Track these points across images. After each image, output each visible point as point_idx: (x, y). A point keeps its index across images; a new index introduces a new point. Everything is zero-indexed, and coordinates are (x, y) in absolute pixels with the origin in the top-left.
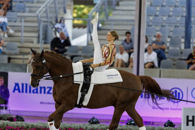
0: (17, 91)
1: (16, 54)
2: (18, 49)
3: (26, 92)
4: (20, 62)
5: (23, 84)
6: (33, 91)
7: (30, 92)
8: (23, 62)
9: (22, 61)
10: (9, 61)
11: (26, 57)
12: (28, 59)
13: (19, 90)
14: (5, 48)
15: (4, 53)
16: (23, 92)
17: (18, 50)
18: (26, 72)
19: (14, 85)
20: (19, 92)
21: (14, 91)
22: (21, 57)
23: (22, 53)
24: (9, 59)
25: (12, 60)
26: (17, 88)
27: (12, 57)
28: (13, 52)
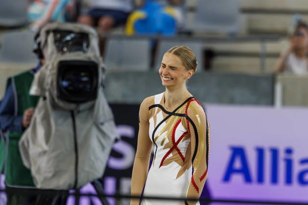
0: (237, 178)
1: (234, 37)
2: (243, 19)
3: (274, 180)
4: (249, 66)
5: (260, 152)
6: (301, 175)
7: (289, 181)
8: (263, 66)
9: (256, 61)
10: (207, 66)
11: (271, 47)
12: (276, 55)
13: (245, 171)
14: (191, 16)
15: (187, 34)
16: (261, 179)
17: (241, 23)
18: (272, 103)
19: (227, 154)
20: (248, 179)
21: (227, 178)
22: (254, 47)
23: (256, 34)
24: (209, 55)
25: (218, 61)
26: (238, 164)
27: (218, 47)
28: (223, 30)
